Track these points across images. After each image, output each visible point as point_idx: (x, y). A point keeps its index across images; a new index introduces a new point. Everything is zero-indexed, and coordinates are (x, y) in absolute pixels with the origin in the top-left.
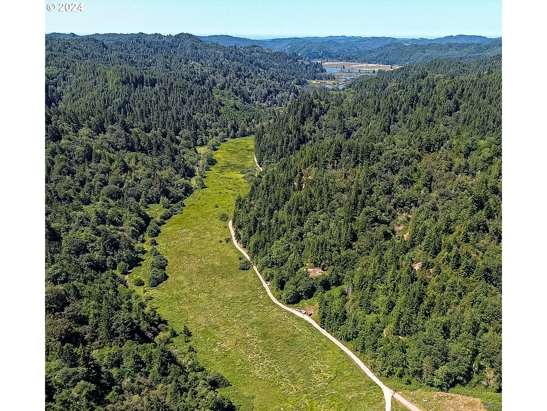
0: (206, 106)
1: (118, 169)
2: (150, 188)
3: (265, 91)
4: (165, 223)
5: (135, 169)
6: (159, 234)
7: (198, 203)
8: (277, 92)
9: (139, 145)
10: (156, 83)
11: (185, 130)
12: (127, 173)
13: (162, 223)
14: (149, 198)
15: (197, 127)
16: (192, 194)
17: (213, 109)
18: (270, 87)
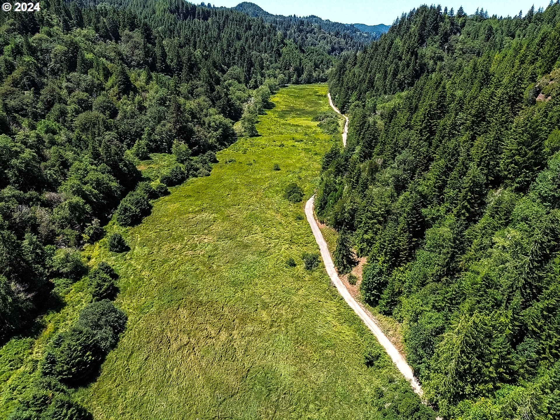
0: (265, 43)
1: (116, 88)
2: (159, 122)
3: (328, 47)
4: (167, 193)
5: (143, 91)
6: (145, 220)
7: (243, 159)
8: (342, 50)
9: (163, 61)
10: (209, 16)
11: (235, 67)
12: (128, 94)
13: (162, 193)
14: (155, 141)
15: (251, 64)
16: (233, 143)
17: (273, 48)
18: (335, 44)
